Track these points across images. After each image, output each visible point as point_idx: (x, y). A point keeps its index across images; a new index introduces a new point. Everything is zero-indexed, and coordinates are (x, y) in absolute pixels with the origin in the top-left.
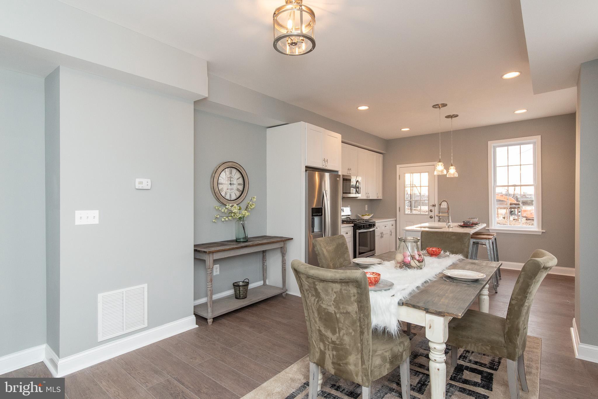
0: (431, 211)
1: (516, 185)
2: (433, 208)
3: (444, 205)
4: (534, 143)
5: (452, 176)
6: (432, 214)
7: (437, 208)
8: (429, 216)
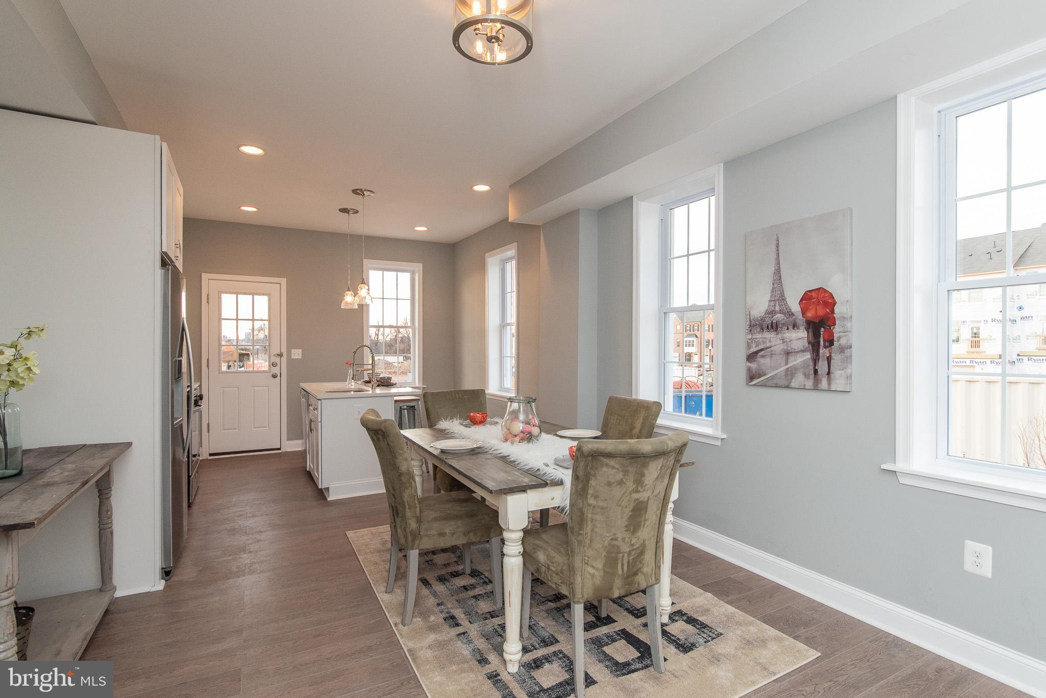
0: (274, 365)
1: (392, 326)
2: (277, 360)
3: (297, 354)
4: (413, 273)
5: (349, 307)
6: (276, 370)
7: (284, 359)
8: (271, 374)
